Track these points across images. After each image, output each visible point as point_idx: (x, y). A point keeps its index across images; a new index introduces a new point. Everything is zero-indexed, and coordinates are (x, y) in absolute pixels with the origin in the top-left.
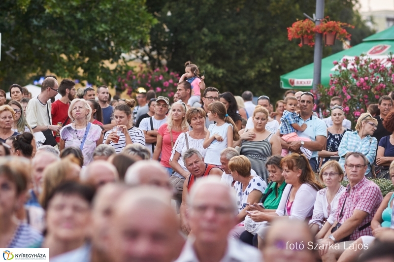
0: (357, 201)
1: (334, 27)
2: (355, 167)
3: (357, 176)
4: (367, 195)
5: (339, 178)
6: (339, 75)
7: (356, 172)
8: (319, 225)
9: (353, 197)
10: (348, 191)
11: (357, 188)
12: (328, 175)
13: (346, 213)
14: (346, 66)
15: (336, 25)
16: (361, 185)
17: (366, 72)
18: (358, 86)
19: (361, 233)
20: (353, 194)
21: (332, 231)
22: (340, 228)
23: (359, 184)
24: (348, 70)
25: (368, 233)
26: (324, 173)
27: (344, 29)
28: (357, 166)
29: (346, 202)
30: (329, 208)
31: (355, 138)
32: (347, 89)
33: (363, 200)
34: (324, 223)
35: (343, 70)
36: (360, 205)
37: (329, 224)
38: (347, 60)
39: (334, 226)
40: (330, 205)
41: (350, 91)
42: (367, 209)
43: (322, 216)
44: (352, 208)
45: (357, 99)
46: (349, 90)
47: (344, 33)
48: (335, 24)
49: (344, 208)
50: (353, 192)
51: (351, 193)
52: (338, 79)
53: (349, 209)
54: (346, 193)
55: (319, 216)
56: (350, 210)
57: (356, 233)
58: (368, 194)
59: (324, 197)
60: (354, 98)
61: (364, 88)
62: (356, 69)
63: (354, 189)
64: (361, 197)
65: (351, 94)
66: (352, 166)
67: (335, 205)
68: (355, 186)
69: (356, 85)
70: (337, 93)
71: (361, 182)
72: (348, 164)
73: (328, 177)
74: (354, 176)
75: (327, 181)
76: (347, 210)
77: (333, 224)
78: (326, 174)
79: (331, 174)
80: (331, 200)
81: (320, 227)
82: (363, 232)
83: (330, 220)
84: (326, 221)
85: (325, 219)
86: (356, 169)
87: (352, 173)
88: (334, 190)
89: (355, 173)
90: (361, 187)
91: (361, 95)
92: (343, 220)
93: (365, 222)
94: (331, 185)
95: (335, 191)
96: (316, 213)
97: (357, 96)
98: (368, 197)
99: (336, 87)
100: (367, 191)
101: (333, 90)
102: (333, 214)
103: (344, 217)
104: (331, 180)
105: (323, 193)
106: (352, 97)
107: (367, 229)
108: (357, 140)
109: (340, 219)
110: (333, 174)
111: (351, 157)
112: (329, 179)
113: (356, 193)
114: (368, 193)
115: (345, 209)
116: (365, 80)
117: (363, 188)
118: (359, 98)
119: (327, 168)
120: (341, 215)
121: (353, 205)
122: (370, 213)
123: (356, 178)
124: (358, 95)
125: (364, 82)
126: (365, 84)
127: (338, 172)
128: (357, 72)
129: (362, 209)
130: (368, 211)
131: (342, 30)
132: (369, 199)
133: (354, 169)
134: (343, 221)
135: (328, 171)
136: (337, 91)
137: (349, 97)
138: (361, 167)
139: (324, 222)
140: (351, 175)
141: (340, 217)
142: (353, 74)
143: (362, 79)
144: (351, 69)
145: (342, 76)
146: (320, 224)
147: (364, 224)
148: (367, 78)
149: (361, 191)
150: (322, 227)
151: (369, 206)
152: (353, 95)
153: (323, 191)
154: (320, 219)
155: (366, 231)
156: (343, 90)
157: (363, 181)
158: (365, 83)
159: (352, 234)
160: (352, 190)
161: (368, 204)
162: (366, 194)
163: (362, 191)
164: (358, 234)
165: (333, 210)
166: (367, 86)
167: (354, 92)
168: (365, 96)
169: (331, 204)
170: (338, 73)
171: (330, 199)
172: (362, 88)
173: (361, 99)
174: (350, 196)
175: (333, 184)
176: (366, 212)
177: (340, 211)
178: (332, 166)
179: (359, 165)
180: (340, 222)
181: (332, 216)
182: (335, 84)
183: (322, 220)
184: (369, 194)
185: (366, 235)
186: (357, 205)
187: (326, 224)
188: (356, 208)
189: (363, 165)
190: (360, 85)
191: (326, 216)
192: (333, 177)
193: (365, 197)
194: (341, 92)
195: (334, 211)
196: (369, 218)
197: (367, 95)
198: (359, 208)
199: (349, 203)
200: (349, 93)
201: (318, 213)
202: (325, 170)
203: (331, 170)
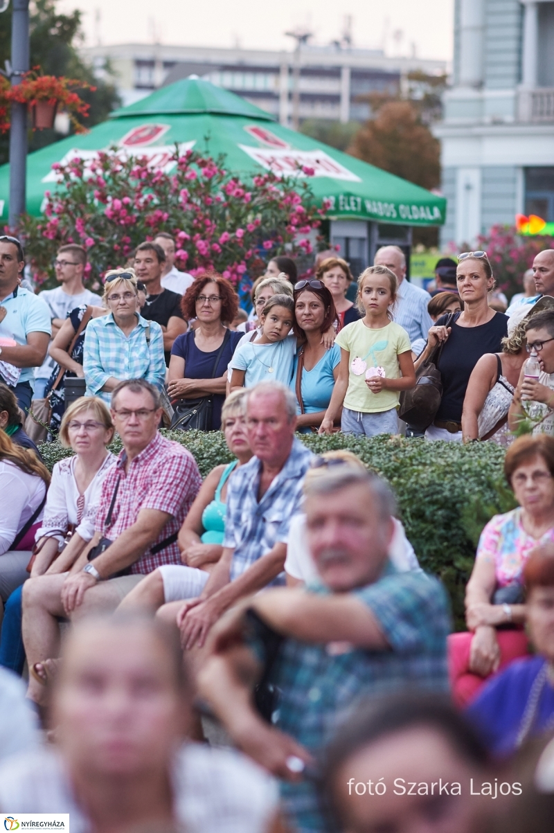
0: (145, 488)
1: (52, 88)
2: (133, 414)
3: (139, 434)
4: (167, 476)
5: (104, 436)
6: (64, 194)
7: (136, 425)
8: (58, 541)
9: (135, 480)
10: (123, 466)
11: (143, 458)
12: (82, 427)
13: (121, 515)
14: (79, 173)
15: (56, 85)
16: (152, 451)
17: (125, 186)
18: (110, 217)
19: (156, 560)
20: (135, 473)
21: (91, 557)
22: (109, 550)
23: (147, 451)
24: (84, 183)
25: (171, 557)
26: (73, 423)
27: (73, 92)
28: (140, 412)
29: (119, 490)
30: (81, 503)
31: (112, 336)
32: (85, 223)
33: (159, 487)
34: (70, 536)
35: (75, 183)
36: (153, 498)
37: (81, 539)
38: (82, 162)
39: (93, 544)
40: (82, 496)
41: (92, 230)
42: (168, 505)
43: (65, 521)
44: (135, 505)
45: (107, 245)
46: (88, 226)
47: (75, 102)
48: (53, 82)
49: (116, 504)
50: (134, 468)
51: (130, 471)
52: (64, 203)
53: (126, 507)
54: (118, 469)
55: (59, 520)
56: (129, 510)
57: (144, 560)
58: (170, 473)
59: (69, 478)
60: (102, 243)
61: (122, 222)
62: (102, 180)
63: (137, 461)
64: (155, 481)
65: (93, 235)
66: (127, 412)
67: (95, 498)
68: (139, 456)
69: (104, 216)
70: (64, 233)
71: (152, 446)
72: (119, 408)
73: (81, 431)
74: (133, 436)
75: (78, 439)
76: (122, 508)
77: (90, 540)
78: (77, 425)
79: (88, 425)
80: (85, 485)
81: (60, 545)
82: (159, 556)
83: (82, 531)
84: (74, 532)
85: (71, 527)
86: (137, 420)
87: (128, 428)
88: (93, 462)
89: (135, 429)
90: (152, 457)
91: (115, 237)
92: (115, 529)
93: (165, 533)
94: (88, 450)
95: (97, 464)
96: (52, 513)
97: (107, 239)
98: (170, 480)
99: (62, 221)
100: (167, 466)
101: (54, 226)
102: (91, 517)
103: (118, 523)
104: (87, 439)
105: (67, 468)
106: (97, 241)
107: (169, 549)
108: (117, 341)
109: (109, 529)
110: (92, 426)
111: (124, 393)
112: (84, 437)
113: (141, 469)
114: (169, 469)
115: (119, 507)
116: (123, 204)
117: (158, 459)
118: (111, 242)
119: (79, 412)
120: (110, 520)
121: (137, 498)
122: (175, 514)
123: (138, 439)
124: (109, 238)
125: (122, 208)
126: (123, 212)
127: (103, 423)
128: (105, 185)
129: (157, 506)
130: (171, 511)
131: (70, 94)
132: (171, 484)
133: (132, 419)
134: (115, 534)
135: (83, 418)
136: (64, 228)
137: (90, 241)
138: (147, 414)
139: (70, 533)
140: (127, 433)
141: (107, 523)
142: (96, 192)
143: (118, 203)
144: (91, 180)
145: (73, 196)
146: (60, 538)
147: (162, 538)
148: (126, 199)
149: (153, 466)
150: (65, 545)
151: (172, 499)
152: (98, 237)
153: (68, 464)
154: (60, 528)
155: (167, 555)
156: (77, 227)
157: (157, 443)
158: (125, 210)
159: (137, 562)
160: (130, 465)
161: (170, 495)
162: (164, 473)
163: (156, 466)
164: (149, 562)
165: (89, 509)
166: (129, 217)
167: (99, 230)
168: (125, 238)
169: (86, 494)
170: (63, 189)
171: (83, 484)
172: (119, 220)
173: (116, 246)
174: (129, 477)
175: (92, 447)
176: (166, 513)
177: (107, 511)
178: (92, 407)
179: (143, 409)
180: (108, 536)
181: (88, 522)
182: (58, 213)
183: (64, 530)
184: (172, 473)
185: (168, 562)
186: (147, 498)
187: (74, 539)
188: (144, 506)
189: (152, 408)
190: (113, 216)
191: (74, 520)
192: (93, 433)
193: (162, 479)
194: (71, 231)
195: (92, 510)
196: (173, 526)
197: (128, 235)
198: (150, 505)
199: (128, 492)
200: (89, 233)
201: (57, 512)
202: (75, 416)
203: (89, 416)
